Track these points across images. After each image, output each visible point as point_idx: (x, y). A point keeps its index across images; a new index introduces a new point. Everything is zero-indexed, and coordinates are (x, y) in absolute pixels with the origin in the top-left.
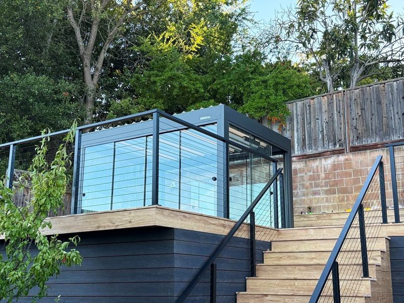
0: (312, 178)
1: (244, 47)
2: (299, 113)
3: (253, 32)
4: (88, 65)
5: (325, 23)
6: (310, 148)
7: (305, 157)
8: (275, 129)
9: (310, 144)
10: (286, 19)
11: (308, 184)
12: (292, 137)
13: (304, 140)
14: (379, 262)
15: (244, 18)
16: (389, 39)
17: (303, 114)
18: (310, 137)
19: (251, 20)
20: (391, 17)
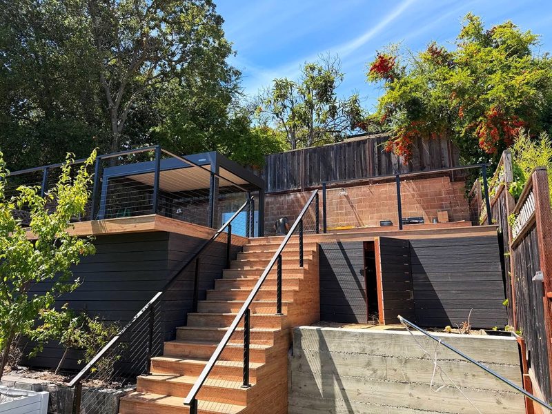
0: (279, 208)
1: (236, 114)
2: (272, 163)
3: (243, 104)
4: (115, 117)
5: (292, 102)
6: (279, 188)
7: (275, 194)
8: (255, 173)
9: (279, 185)
10: (265, 96)
11: (276, 212)
12: (267, 179)
13: (275, 182)
14: (311, 258)
15: (236, 92)
16: (333, 117)
17: (275, 164)
18: (279, 180)
19: (241, 94)
20: (335, 101)
